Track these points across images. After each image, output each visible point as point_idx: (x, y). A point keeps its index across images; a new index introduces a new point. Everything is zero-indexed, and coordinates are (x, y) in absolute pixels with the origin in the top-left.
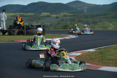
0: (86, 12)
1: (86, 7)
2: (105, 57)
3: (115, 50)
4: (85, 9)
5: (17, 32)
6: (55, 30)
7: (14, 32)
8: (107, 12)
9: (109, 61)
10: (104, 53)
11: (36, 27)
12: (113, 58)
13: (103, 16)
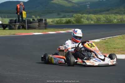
0: (88, 8)
1: (89, 3)
2: (110, 46)
3: (121, 39)
4: (87, 4)
5: (18, 26)
6: (58, 25)
7: (15, 26)
8: (110, 8)
9: (114, 49)
10: (110, 43)
11: (37, 21)
12: (119, 47)
13: (107, 12)
